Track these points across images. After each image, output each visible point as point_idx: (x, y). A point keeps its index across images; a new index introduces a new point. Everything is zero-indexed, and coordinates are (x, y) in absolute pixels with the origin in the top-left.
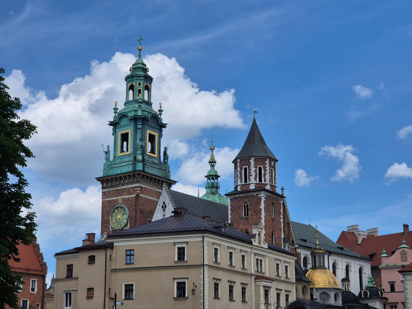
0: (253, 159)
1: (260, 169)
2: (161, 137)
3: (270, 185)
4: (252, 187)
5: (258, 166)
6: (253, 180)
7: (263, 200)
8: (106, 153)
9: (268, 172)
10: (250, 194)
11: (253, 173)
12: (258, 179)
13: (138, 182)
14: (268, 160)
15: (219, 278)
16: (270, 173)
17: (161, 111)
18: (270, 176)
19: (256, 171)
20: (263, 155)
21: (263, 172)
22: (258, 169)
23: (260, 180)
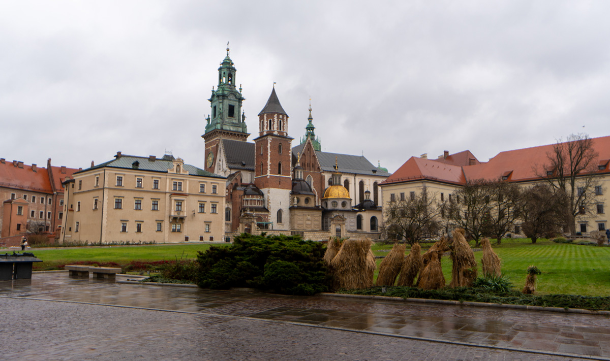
0: (265, 115)
2: (241, 106)
3: (278, 131)
4: (265, 133)
5: (269, 120)
6: (265, 129)
7: (269, 141)
8: (207, 120)
9: (276, 122)
10: (263, 138)
11: (265, 125)
13: (217, 136)
14: (276, 114)
15: (122, 196)
17: (241, 89)
19: (267, 123)
20: (272, 111)
21: (272, 123)
23: (270, 128)
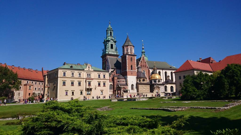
0: (125, 46)
1: (127, 49)
3: (130, 53)
7: (127, 57)
8: (103, 50)
12: (126, 52)
13: (106, 56)
15: (65, 80)
16: (130, 49)
18: (130, 50)
20: (128, 45)
22: (126, 49)
